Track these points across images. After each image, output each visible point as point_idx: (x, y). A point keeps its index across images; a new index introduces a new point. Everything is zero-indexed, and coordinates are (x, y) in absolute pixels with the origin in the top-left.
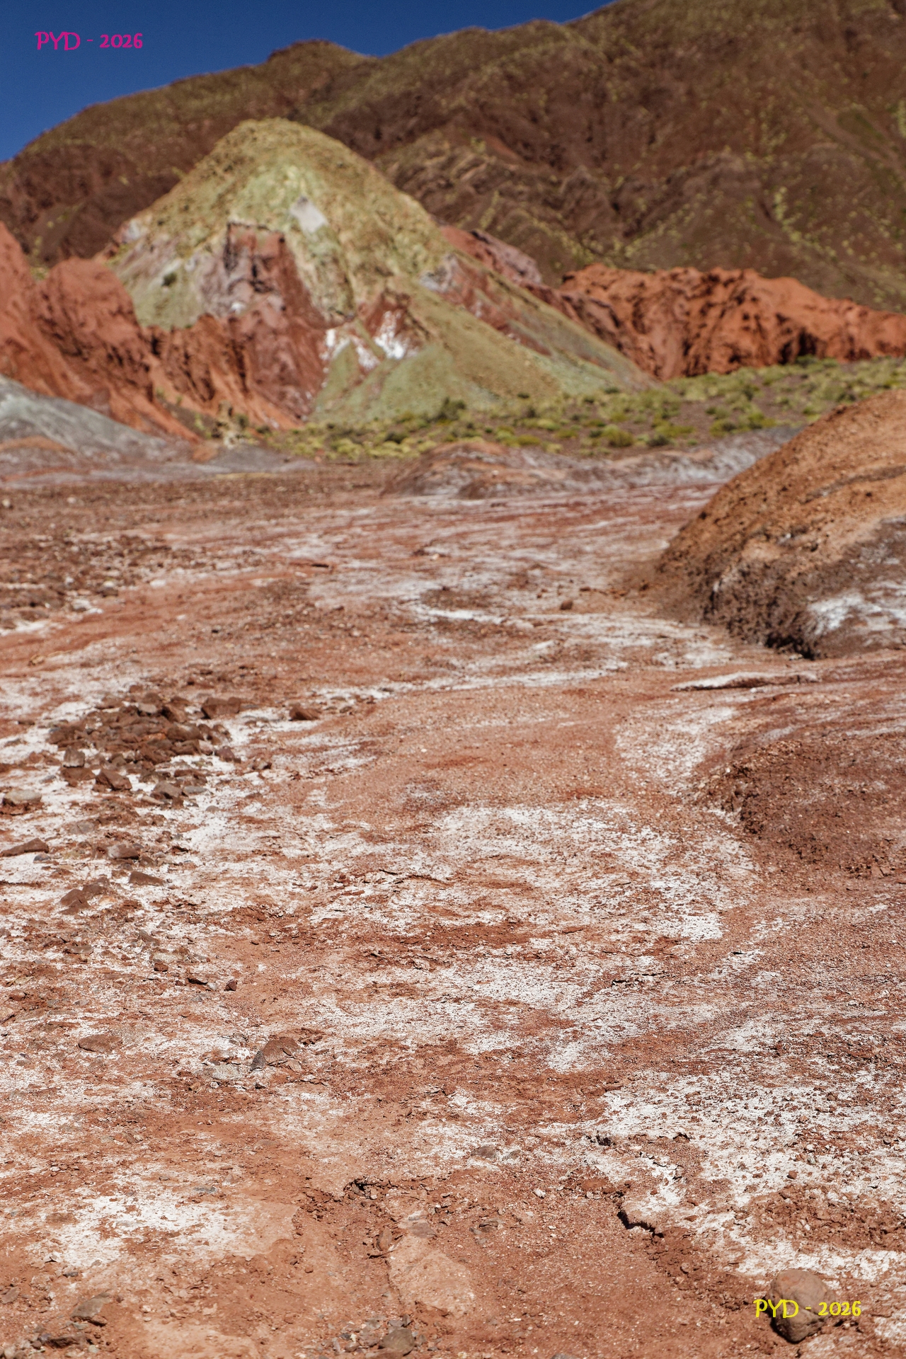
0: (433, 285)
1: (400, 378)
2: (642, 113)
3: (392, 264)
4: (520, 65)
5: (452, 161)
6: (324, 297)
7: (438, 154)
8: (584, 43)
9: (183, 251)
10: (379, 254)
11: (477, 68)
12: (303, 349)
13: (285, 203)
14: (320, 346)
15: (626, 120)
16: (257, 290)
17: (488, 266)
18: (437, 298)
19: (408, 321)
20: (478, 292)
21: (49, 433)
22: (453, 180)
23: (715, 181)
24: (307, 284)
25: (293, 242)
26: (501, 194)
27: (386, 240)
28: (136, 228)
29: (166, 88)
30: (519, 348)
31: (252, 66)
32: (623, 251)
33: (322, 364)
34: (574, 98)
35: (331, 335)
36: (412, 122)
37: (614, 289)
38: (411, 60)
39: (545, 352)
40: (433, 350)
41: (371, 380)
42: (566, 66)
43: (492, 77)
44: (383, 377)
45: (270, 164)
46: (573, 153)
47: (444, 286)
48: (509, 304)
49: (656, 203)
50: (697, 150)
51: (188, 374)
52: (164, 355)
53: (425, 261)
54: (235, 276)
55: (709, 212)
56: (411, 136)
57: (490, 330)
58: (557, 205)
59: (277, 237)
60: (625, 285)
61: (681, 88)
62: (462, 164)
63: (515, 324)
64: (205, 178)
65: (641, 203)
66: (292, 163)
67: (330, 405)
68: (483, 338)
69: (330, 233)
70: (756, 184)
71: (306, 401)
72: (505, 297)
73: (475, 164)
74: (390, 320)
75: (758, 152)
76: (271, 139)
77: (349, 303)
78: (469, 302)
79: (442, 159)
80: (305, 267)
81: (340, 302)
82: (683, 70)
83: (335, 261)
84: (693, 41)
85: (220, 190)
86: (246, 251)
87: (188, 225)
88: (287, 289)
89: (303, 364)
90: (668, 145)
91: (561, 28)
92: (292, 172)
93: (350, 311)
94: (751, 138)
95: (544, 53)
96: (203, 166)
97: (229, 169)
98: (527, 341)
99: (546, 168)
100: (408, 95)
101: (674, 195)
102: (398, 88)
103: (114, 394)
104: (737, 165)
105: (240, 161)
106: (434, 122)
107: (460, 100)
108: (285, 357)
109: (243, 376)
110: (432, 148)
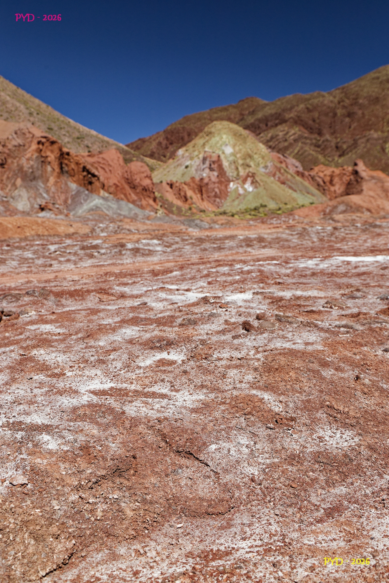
0: (263, 170)
1: (250, 197)
2: (347, 120)
3: (252, 164)
4: (311, 105)
5: (287, 133)
6: (230, 172)
7: (283, 131)
8: (331, 98)
9: (192, 159)
10: (248, 161)
11: (298, 106)
12: (223, 188)
13: (221, 146)
14: (228, 187)
15: (342, 122)
16: (211, 170)
17: (283, 165)
18: (264, 174)
19: (254, 181)
20: (278, 173)
21: (104, 210)
22: (288, 139)
23: (368, 140)
24: (225, 169)
25: (222, 157)
26: (302, 143)
27: (250, 157)
28: (181, 152)
29: (208, 110)
30: (287, 189)
31: (234, 104)
32: (337, 161)
33: (228, 192)
34: (326, 115)
35: (232, 184)
36: (277, 121)
37: (325, 173)
38: (279, 103)
39: (295, 191)
40: (260, 189)
41: (241, 198)
42: (325, 105)
43: (302, 108)
44: (245, 196)
45: (219, 134)
46: (325, 131)
47: (268, 171)
48: (287, 176)
49: (348, 147)
50: (363, 131)
51: (180, 194)
52: (174, 188)
53: (262, 163)
54: (205, 166)
55: (365, 150)
56: (276, 125)
57: (279, 184)
58: (319, 146)
59: (217, 155)
60: (328, 172)
61: (360, 112)
62: (290, 134)
63: (287, 182)
64: (201, 138)
65: (345, 147)
66: (225, 134)
67: (228, 204)
68: (276, 187)
69: (233, 154)
70: (381, 141)
71: (222, 203)
72: (286, 174)
73: (294, 134)
74: (249, 180)
75: (383, 132)
76: (220, 127)
77: (238, 175)
78: (274, 175)
79: (284, 133)
80: (225, 164)
81: (235, 174)
82: (361, 107)
83: (234, 162)
84: (365, 98)
85: (204, 141)
86: (208, 159)
87: (194, 151)
88: (219, 171)
89: (222, 192)
90: (354, 129)
91: (325, 94)
92: (224, 136)
93: (238, 177)
94: (381, 127)
95: (319, 101)
96: (201, 134)
97: (207, 135)
98: (290, 188)
99: (316, 136)
100: (276, 113)
101: (355, 144)
102: (273, 111)
103: (143, 200)
104: (375, 135)
105: (210, 133)
106: (284, 121)
107: (292, 115)
108: (217, 190)
109: (202, 195)
110: (282, 129)
